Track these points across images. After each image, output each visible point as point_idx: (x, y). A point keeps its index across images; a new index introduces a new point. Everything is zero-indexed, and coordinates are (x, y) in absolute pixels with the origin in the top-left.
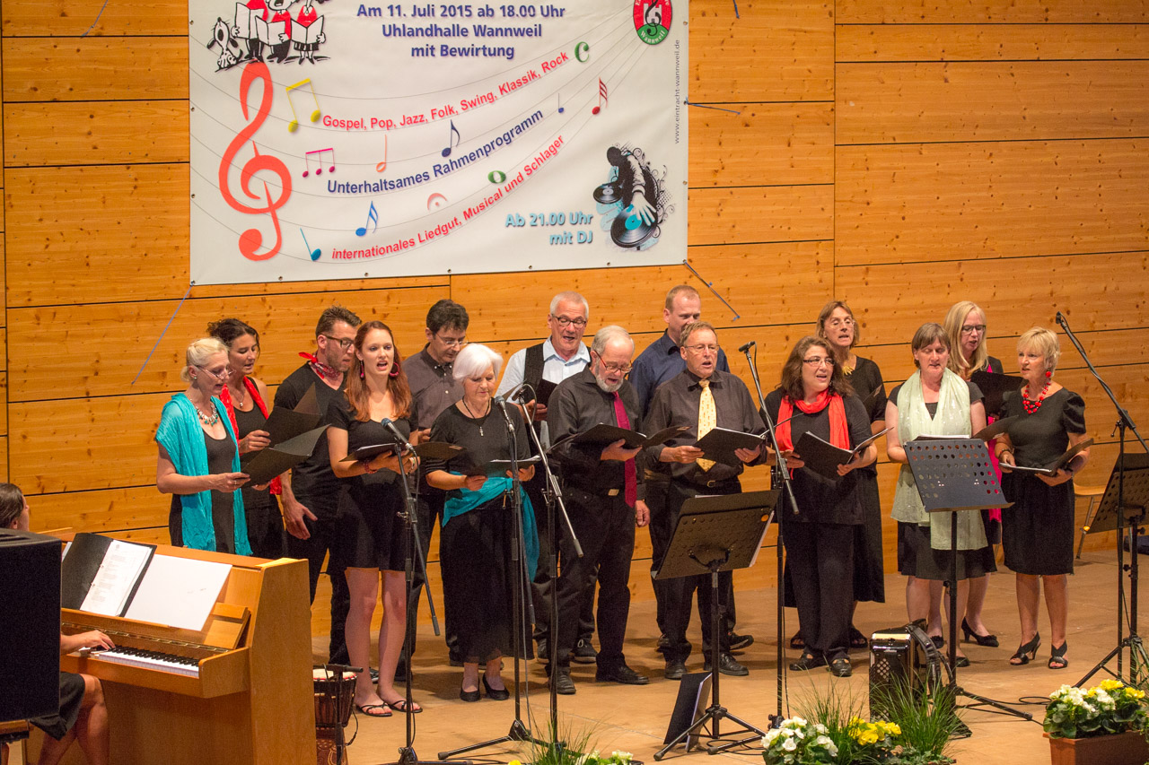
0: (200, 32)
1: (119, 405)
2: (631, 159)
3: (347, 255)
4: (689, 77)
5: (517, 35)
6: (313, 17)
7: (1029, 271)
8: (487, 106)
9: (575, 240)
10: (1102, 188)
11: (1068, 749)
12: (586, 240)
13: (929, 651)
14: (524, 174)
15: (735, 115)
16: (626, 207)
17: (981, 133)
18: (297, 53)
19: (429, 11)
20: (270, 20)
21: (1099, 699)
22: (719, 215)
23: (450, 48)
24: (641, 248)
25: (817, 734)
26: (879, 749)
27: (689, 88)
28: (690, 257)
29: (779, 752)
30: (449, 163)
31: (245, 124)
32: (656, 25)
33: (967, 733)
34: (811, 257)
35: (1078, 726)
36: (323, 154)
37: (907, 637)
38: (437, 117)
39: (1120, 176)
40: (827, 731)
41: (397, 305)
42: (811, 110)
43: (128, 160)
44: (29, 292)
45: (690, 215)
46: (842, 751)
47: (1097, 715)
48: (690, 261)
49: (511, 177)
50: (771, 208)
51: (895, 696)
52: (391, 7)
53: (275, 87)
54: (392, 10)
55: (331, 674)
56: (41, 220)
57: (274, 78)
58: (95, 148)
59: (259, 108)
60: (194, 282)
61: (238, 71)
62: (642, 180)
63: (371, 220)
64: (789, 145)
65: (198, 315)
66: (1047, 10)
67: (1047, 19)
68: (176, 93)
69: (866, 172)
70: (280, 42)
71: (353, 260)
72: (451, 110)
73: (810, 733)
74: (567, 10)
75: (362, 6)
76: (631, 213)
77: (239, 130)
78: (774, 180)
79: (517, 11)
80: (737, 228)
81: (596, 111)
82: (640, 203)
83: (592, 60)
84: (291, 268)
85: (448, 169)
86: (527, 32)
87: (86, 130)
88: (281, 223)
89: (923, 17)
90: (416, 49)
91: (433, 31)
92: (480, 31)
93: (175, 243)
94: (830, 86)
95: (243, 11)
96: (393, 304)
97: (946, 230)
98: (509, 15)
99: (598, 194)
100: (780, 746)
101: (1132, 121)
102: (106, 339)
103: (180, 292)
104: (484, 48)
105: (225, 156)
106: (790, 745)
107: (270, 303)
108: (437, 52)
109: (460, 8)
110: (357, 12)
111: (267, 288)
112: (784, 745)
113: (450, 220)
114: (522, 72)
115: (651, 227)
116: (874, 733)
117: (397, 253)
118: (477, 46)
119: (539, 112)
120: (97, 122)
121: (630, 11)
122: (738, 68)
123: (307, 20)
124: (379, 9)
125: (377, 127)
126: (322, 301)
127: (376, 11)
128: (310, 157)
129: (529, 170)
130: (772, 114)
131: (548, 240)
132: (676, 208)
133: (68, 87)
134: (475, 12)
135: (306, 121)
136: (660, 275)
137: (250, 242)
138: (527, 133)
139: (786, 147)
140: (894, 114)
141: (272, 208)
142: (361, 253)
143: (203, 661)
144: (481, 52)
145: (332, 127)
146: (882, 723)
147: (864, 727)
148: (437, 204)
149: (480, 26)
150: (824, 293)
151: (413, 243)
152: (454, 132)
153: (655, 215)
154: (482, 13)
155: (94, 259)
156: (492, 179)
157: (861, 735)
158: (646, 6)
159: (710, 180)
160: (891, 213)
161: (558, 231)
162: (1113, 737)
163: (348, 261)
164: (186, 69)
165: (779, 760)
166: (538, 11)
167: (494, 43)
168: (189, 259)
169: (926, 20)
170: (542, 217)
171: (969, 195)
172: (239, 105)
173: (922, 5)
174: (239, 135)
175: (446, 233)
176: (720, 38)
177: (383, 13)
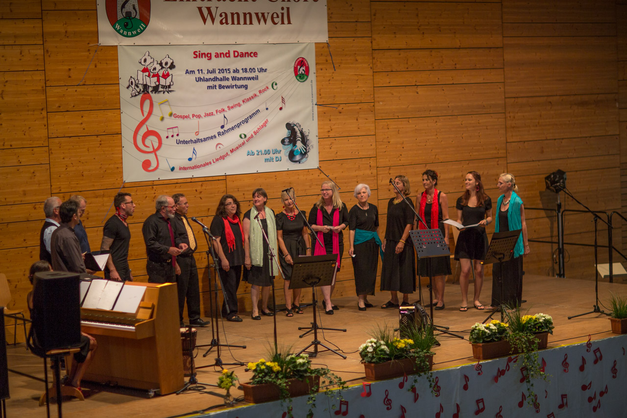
0: (124, 82)
1: (97, 231)
2: (295, 127)
3: (185, 169)
4: (317, 94)
5: (248, 80)
6: (168, 75)
8: (237, 109)
9: (274, 160)
10: (480, 134)
11: (479, 348)
12: (280, 160)
13: (423, 313)
14: (253, 134)
15: (335, 109)
16: (294, 146)
18: (162, 90)
19: (214, 71)
20: (151, 77)
21: (491, 328)
22: (331, 148)
23: (222, 85)
24: (301, 163)
25: (381, 345)
26: (406, 350)
27: (317, 99)
28: (321, 166)
29: (366, 353)
30: (224, 131)
31: (144, 118)
32: (303, 74)
33: (439, 345)
34: (367, 164)
35: (483, 339)
36: (174, 129)
37: (414, 307)
38: (218, 113)
39: (487, 129)
40: (385, 343)
42: (365, 106)
43: (97, 133)
44: (60, 187)
45: (319, 149)
46: (391, 350)
47: (490, 334)
48: (320, 167)
49: (248, 136)
50: (351, 145)
51: (411, 329)
52: (198, 70)
53: (154, 103)
54: (199, 72)
55: (187, 329)
56: (64, 158)
57: (153, 100)
58: (84, 129)
59: (148, 111)
60: (125, 181)
61: (139, 97)
62: (300, 136)
63: (194, 154)
64: (357, 120)
66: (456, 64)
67: (456, 68)
68: (115, 106)
69: (387, 130)
70: (155, 85)
71: (187, 171)
72: (224, 110)
73: (378, 345)
74: (268, 69)
75: (187, 70)
76: (296, 149)
77: (141, 120)
78: (352, 134)
79: (248, 70)
80: (338, 153)
81: (281, 109)
82: (299, 145)
83: (278, 89)
84: (163, 174)
85: (223, 133)
87: (80, 122)
88: (159, 157)
89: (407, 68)
90: (209, 86)
91: (216, 79)
92: (234, 78)
93: (117, 166)
94: (372, 96)
95: (140, 73)
96: (204, 187)
97: (420, 152)
98: (245, 72)
99: (283, 142)
100: (366, 350)
101: (490, 107)
102: (91, 205)
103: (119, 185)
104: (236, 85)
105: (135, 131)
106: (370, 350)
107: (155, 189)
108: (217, 87)
109: (226, 69)
110: (185, 72)
111: (154, 183)
112: (368, 350)
113: (225, 154)
114: (251, 94)
115: (304, 154)
116: (403, 343)
117: (205, 167)
118: (233, 84)
119: (258, 110)
120: (85, 119)
121: (293, 69)
122: (336, 90)
123: (165, 76)
124: (194, 71)
125: (195, 118)
127: (193, 72)
128: (169, 130)
129: (255, 133)
130: (349, 108)
131: (264, 161)
132: (314, 146)
133: (73, 105)
134: (232, 71)
135: (167, 116)
136: (308, 173)
137: (146, 165)
138: (254, 118)
139: (355, 121)
140: (398, 107)
141: (155, 151)
142: (191, 168)
143: (137, 325)
144: (235, 87)
145: (177, 118)
146: (406, 340)
147: (399, 341)
148: (220, 147)
149: (234, 76)
150: (373, 178)
151: (210, 163)
152: (225, 119)
154: (235, 71)
155: (85, 173)
156: (241, 136)
157: (398, 345)
158: (299, 67)
159: (327, 135)
160: (398, 146)
161: (267, 156)
162: (497, 342)
163: (185, 171)
164: (118, 97)
165: (366, 355)
166: (257, 70)
167: (239, 83)
168: (123, 172)
169: (409, 69)
170: (261, 151)
171: (428, 138)
172: (140, 110)
173: (407, 63)
174: (141, 122)
175: (224, 159)
176: (328, 79)
177: (196, 72)
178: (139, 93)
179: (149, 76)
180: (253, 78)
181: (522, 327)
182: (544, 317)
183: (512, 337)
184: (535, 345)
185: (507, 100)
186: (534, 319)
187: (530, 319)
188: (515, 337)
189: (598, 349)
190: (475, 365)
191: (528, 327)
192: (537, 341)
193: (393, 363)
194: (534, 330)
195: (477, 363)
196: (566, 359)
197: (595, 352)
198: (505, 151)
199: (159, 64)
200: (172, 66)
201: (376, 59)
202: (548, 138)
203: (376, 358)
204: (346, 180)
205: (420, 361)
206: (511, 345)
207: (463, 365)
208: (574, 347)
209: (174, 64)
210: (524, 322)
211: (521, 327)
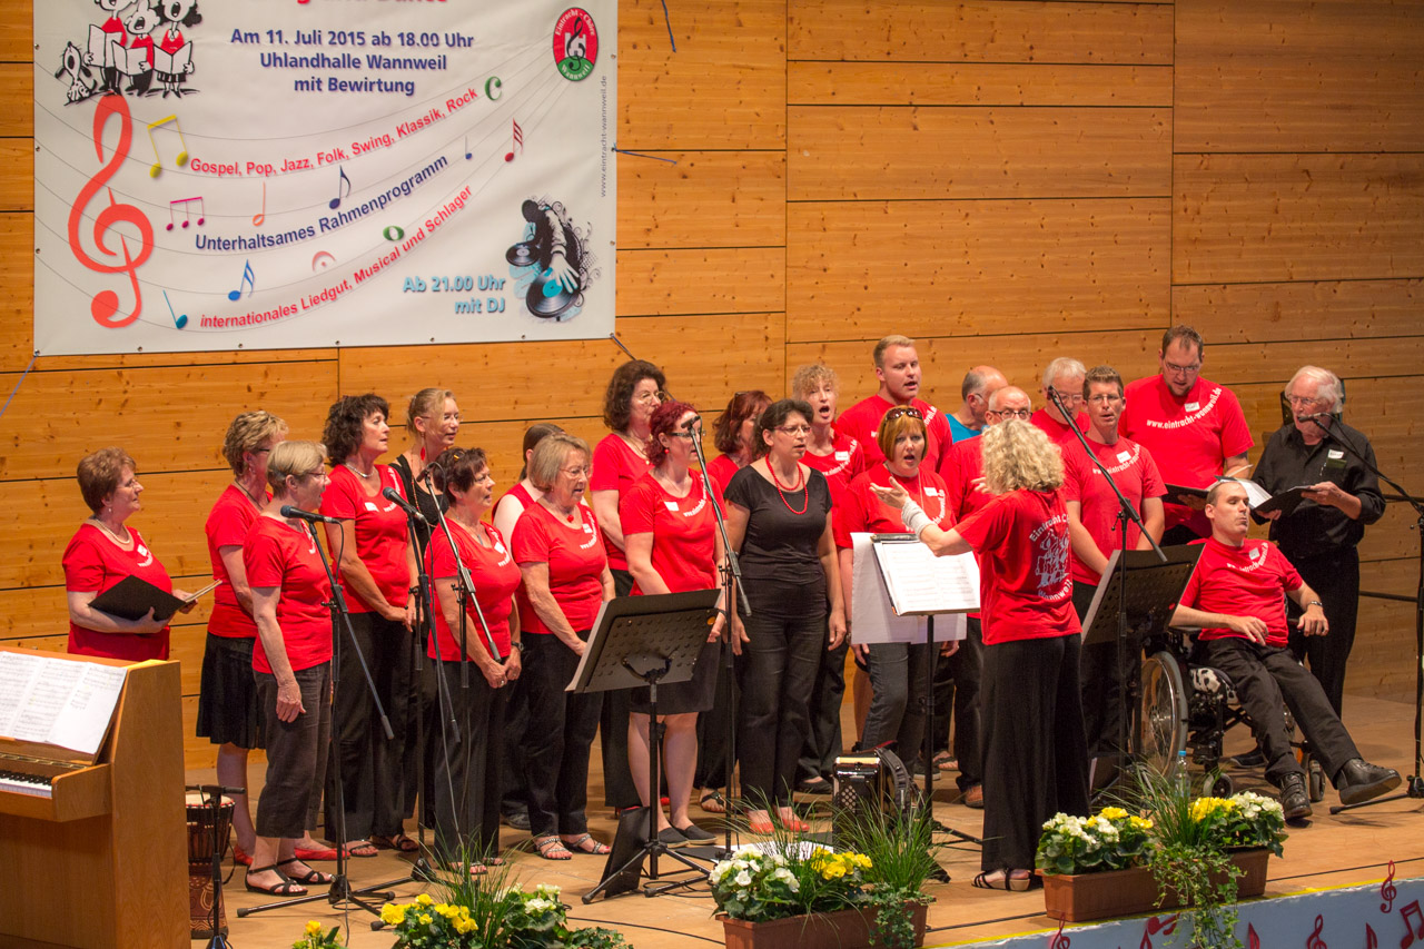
0: (47, 58)
2: (550, 214)
3: (218, 322)
4: (619, 119)
5: (417, 67)
6: (179, 43)
7: (1011, 351)
8: (381, 152)
9: (484, 308)
10: (1095, 255)
11: (1063, 888)
12: (497, 308)
14: (425, 230)
15: (670, 164)
16: (543, 270)
17: (957, 190)
18: (161, 85)
19: (315, 38)
20: (129, 46)
21: (1100, 829)
22: (652, 281)
23: (340, 81)
24: (562, 319)
25: (775, 867)
26: (847, 884)
27: (618, 132)
28: (619, 331)
29: (731, 888)
30: (338, 216)
31: (100, 167)
32: (579, 59)
33: (945, 879)
34: (759, 331)
35: (1076, 861)
36: (191, 205)
37: (876, 761)
38: (324, 162)
39: (1116, 242)
40: (786, 862)
41: (276, 382)
42: (759, 160)
45: (618, 281)
46: (805, 885)
47: (1098, 847)
48: (619, 334)
49: (410, 234)
50: (712, 274)
51: (865, 825)
52: (270, 33)
53: (135, 124)
54: (271, 37)
55: (207, 797)
57: (133, 114)
59: (115, 149)
60: (38, 352)
61: (92, 105)
62: (563, 240)
63: (247, 281)
64: (733, 201)
65: (44, 390)
66: (1032, 48)
67: (1031, 59)
68: (19, 128)
69: (820, 234)
70: (141, 72)
71: (225, 328)
72: (341, 155)
73: (767, 866)
74: (477, 39)
75: (237, 31)
76: (550, 278)
77: (93, 174)
78: (716, 242)
79: (417, 40)
80: (673, 297)
81: (510, 157)
82: (560, 265)
83: (503, 101)
84: (152, 337)
85: (336, 223)
86: (430, 64)
88: (141, 285)
89: (889, 54)
90: (301, 82)
91: (320, 61)
92: (375, 62)
93: (15, 306)
94: (781, 132)
95: (98, 34)
96: (272, 381)
97: (915, 302)
98: (409, 44)
99: (512, 255)
100: (732, 880)
101: (1129, 177)
103: (22, 363)
104: (379, 82)
105: (75, 205)
106: (744, 879)
107: (127, 378)
108: (325, 86)
109: (352, 34)
110: (231, 38)
111: (125, 361)
112: (737, 879)
113: (338, 283)
114: (424, 111)
115: (573, 295)
116: (841, 865)
117: (277, 320)
118: (371, 79)
119: (443, 158)
121: (549, 43)
122: (676, 109)
123: (172, 46)
124: (257, 35)
125: (254, 173)
126: (188, 375)
127: (253, 37)
128: (175, 207)
129: (431, 226)
130: (713, 164)
131: (454, 309)
132: (602, 272)
134: (369, 40)
135: (171, 165)
136: (584, 350)
137: (104, 306)
138: (430, 181)
139: (729, 202)
140: (855, 166)
141: (131, 266)
142: (235, 321)
143: (57, 778)
144: (376, 87)
145: (202, 173)
146: (849, 855)
147: (830, 859)
148: (324, 264)
149: (374, 57)
150: (773, 374)
152: (344, 180)
153: (578, 281)
154: (377, 41)
156: (387, 235)
157: (826, 868)
158: (568, 36)
159: (642, 241)
160: (852, 282)
161: (464, 297)
162: (1118, 873)
163: (219, 329)
164: (30, 101)
165: (730, 896)
166: (442, 40)
167: (391, 76)
168: (33, 325)
169: (892, 58)
170: (446, 281)
171: (941, 261)
172: (93, 144)
173: (888, 40)
174: (93, 180)
175: (334, 298)
176: (653, 75)
177: (261, 40)
178: (92, 93)
179: (123, 43)
180: (431, 64)
181: (1192, 830)
182: (1260, 805)
183: (1163, 858)
184: (1228, 887)
185: (1180, 160)
186: (1229, 808)
187: (1218, 810)
188: (1171, 860)
189: (1415, 906)
190: (1049, 937)
191: (1210, 832)
192: (1235, 873)
193: (809, 921)
194: (1228, 840)
195: (1057, 930)
196: (1318, 931)
197: (1405, 912)
198: (1164, 311)
199: (155, 9)
200: (193, 18)
201: (796, 22)
202: (1295, 278)
203: (759, 905)
204: (693, 378)
205: (890, 919)
206: (1159, 882)
207: (1016, 937)
208: (1345, 897)
209: (199, 11)
210: (1199, 818)
211: (1191, 834)
